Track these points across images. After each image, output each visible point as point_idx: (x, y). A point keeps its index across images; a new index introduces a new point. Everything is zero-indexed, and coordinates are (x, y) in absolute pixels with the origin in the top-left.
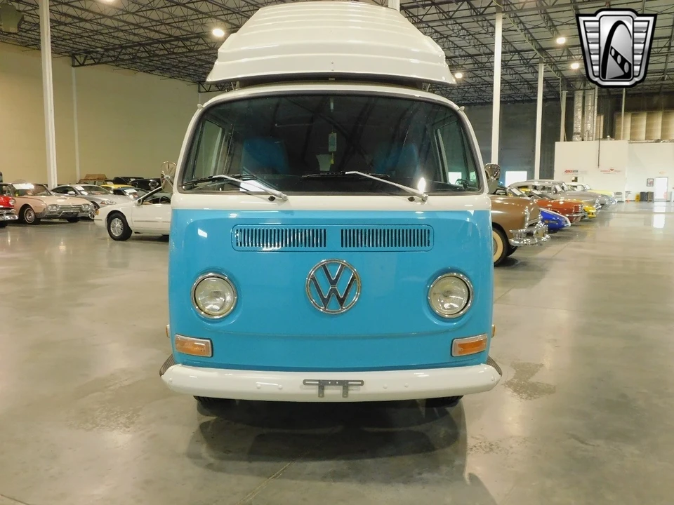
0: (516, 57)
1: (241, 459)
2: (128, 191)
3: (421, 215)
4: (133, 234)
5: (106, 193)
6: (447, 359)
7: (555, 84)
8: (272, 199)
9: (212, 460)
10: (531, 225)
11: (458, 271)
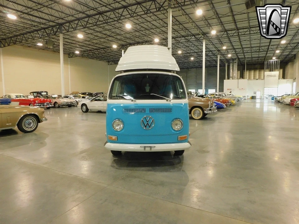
0: (211, 53)
1: (124, 167)
2: (86, 97)
3: (171, 105)
4: (89, 111)
5: (80, 98)
6: (177, 141)
7: (224, 61)
8: (132, 101)
9: (117, 167)
10: (211, 107)
11: (180, 119)
